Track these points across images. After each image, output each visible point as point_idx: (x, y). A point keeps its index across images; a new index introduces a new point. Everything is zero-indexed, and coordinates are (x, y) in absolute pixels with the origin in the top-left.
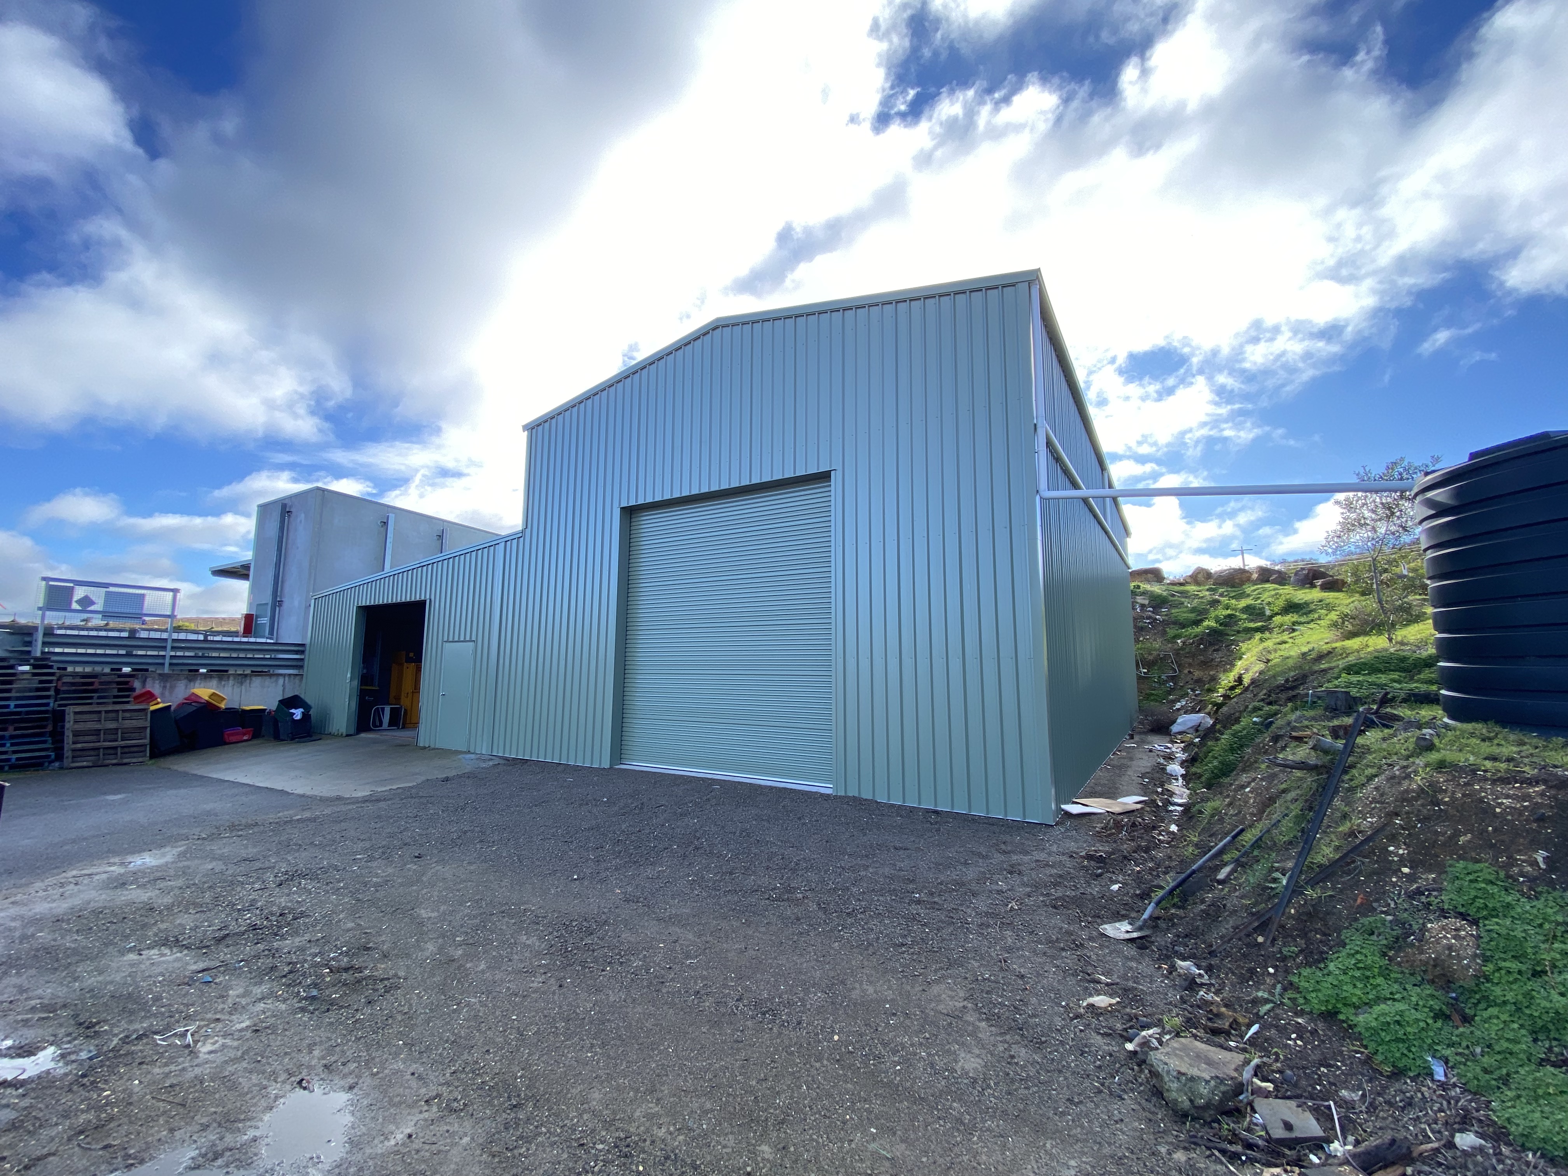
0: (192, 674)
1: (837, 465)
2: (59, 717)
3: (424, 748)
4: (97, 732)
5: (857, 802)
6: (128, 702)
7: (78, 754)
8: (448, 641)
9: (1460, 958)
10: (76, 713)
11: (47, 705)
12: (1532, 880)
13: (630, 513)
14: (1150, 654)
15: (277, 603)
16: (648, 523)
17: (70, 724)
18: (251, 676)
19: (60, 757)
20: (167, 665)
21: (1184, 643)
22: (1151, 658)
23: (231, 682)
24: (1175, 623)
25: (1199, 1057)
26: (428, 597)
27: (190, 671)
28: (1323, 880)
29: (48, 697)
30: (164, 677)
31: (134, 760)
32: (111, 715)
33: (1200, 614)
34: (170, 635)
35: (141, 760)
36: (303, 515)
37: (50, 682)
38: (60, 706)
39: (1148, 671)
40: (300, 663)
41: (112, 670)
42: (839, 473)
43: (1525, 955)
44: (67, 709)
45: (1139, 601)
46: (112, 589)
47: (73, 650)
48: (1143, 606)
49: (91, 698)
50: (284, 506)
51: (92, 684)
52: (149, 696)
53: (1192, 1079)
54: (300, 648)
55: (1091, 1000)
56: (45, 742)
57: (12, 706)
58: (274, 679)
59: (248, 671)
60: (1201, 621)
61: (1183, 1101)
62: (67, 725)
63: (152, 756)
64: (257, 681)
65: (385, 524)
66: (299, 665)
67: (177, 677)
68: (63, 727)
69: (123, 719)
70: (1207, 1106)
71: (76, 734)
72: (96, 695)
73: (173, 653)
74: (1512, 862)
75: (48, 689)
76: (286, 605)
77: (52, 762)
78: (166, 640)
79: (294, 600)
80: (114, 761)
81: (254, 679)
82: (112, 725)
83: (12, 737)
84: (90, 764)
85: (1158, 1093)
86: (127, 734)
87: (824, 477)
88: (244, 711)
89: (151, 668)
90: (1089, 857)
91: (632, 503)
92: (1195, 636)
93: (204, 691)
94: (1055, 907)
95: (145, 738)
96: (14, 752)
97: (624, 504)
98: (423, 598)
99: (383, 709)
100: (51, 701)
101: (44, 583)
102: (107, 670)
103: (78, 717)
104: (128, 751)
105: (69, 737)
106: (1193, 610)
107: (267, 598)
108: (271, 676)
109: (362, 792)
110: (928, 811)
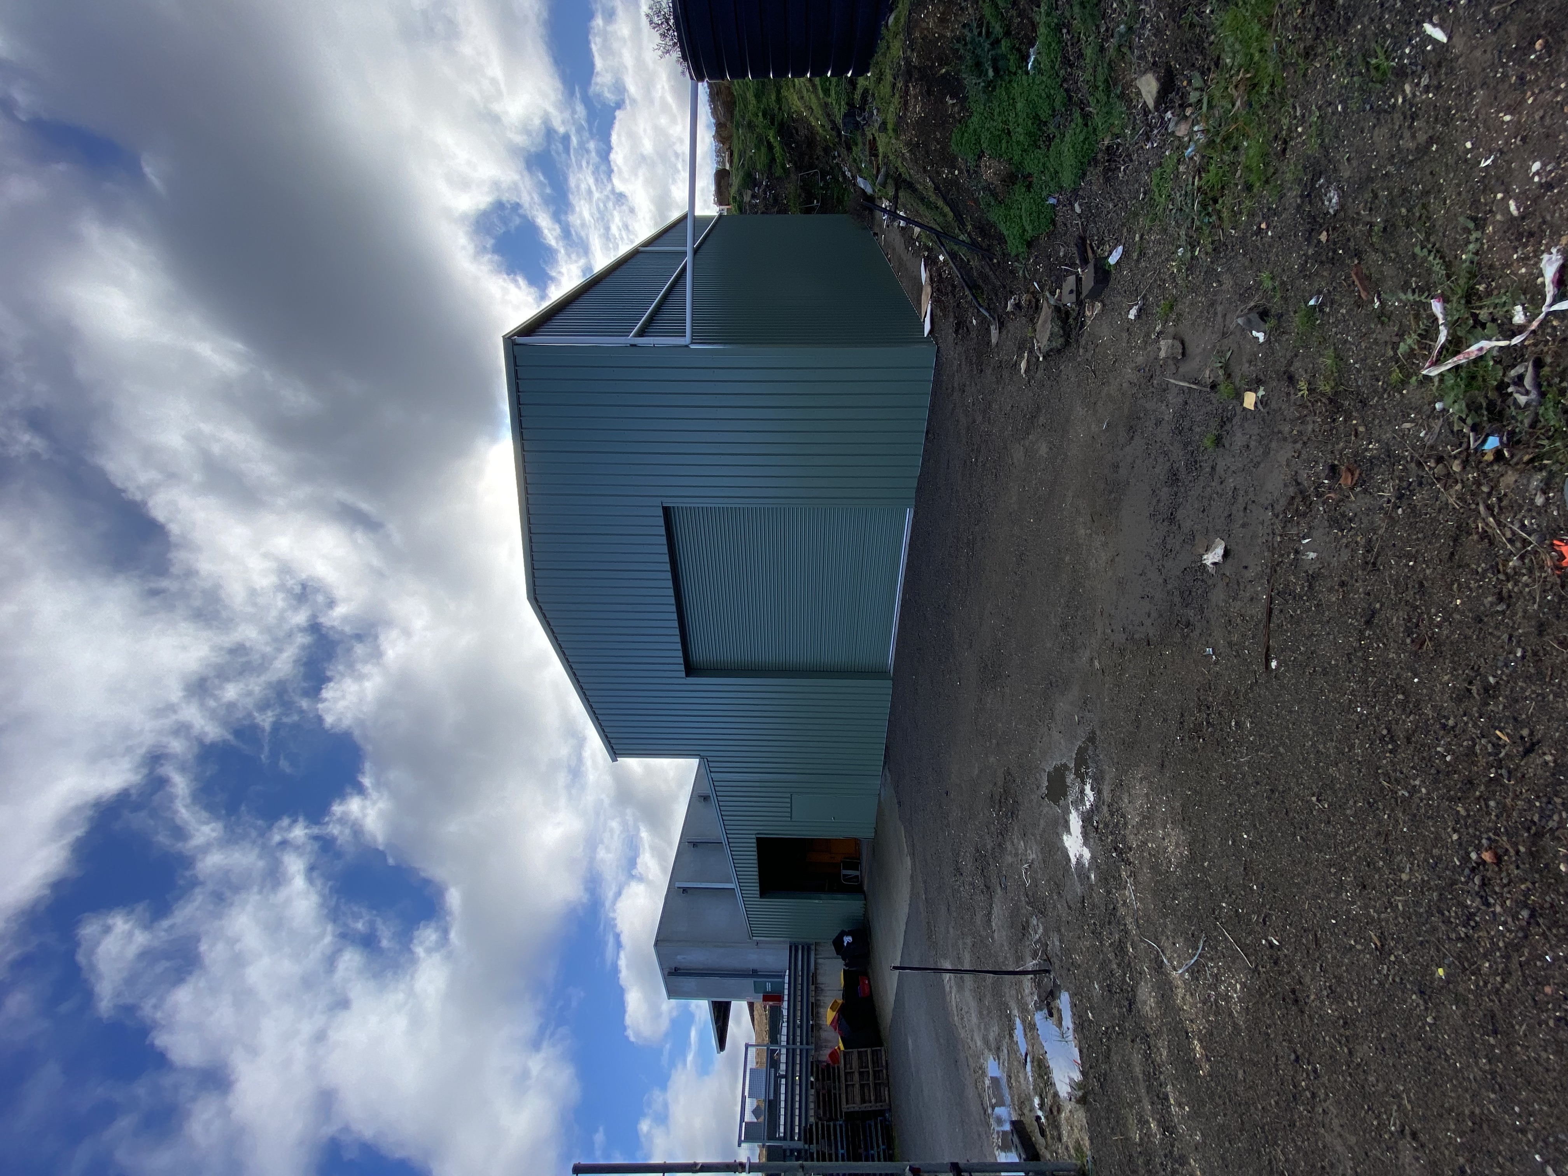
0: (816, 1027)
1: (657, 501)
2: (850, 1116)
3: (876, 832)
4: (862, 1086)
5: (919, 490)
6: (838, 1068)
7: (878, 1098)
8: (791, 817)
9: (1000, 170)
10: (847, 1103)
11: (841, 1126)
12: (963, 108)
13: (691, 669)
14: (800, 196)
15: (754, 973)
16: (702, 653)
17: (856, 1107)
18: (817, 984)
19: (881, 1113)
20: (808, 1047)
21: (789, 162)
22: (803, 195)
23: (821, 998)
24: (770, 167)
25: (1043, 326)
26: (754, 836)
27: (812, 1031)
28: (962, 218)
29: (835, 1126)
30: (818, 1048)
31: (884, 1057)
32: (849, 1078)
33: (762, 141)
34: (783, 1046)
35: (883, 1053)
36: (679, 957)
37: (823, 1125)
38: (841, 1117)
39: (816, 198)
40: (806, 947)
41: (812, 1088)
42: (665, 500)
43: (999, 136)
44: (844, 1110)
45: (748, 199)
46: (746, 1094)
47: (797, 1118)
48: (754, 196)
49: (835, 1095)
50: (670, 974)
51: (824, 1095)
52: (834, 1055)
53: (1051, 334)
54: (794, 948)
55: (1023, 371)
56: (870, 1126)
57: (842, 1151)
58: (819, 966)
59: (812, 987)
60: (769, 142)
61: (1061, 341)
62: (857, 1109)
63: (881, 1045)
64: (821, 979)
65: (685, 890)
66: (807, 948)
67: (818, 1038)
68: (857, 1112)
69: (851, 1068)
70: (1063, 328)
71: (863, 1101)
72: (833, 1091)
73: (798, 1044)
74: (952, 116)
75: (829, 1127)
76: (756, 966)
77: (885, 1117)
78: (787, 1050)
79: (753, 958)
80: (884, 1071)
81: (819, 981)
82: (856, 1076)
83: (866, 1149)
84: (887, 1089)
85: (1059, 351)
86: (862, 1064)
87: (667, 512)
88: (845, 986)
89: (810, 1059)
90: (956, 332)
91: (682, 667)
92: (784, 150)
93: (829, 1015)
94: (981, 371)
95: (866, 1051)
96: (878, 1146)
97: (683, 674)
98: (755, 841)
99: (845, 875)
100: (838, 1123)
101: (743, 1145)
102: (813, 1092)
103: (850, 1101)
104: (876, 1062)
105: (866, 1107)
106: (758, 148)
107: (749, 982)
108: (816, 969)
109: (908, 861)
110: (926, 439)
